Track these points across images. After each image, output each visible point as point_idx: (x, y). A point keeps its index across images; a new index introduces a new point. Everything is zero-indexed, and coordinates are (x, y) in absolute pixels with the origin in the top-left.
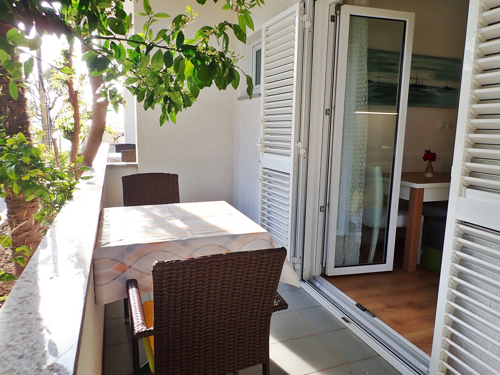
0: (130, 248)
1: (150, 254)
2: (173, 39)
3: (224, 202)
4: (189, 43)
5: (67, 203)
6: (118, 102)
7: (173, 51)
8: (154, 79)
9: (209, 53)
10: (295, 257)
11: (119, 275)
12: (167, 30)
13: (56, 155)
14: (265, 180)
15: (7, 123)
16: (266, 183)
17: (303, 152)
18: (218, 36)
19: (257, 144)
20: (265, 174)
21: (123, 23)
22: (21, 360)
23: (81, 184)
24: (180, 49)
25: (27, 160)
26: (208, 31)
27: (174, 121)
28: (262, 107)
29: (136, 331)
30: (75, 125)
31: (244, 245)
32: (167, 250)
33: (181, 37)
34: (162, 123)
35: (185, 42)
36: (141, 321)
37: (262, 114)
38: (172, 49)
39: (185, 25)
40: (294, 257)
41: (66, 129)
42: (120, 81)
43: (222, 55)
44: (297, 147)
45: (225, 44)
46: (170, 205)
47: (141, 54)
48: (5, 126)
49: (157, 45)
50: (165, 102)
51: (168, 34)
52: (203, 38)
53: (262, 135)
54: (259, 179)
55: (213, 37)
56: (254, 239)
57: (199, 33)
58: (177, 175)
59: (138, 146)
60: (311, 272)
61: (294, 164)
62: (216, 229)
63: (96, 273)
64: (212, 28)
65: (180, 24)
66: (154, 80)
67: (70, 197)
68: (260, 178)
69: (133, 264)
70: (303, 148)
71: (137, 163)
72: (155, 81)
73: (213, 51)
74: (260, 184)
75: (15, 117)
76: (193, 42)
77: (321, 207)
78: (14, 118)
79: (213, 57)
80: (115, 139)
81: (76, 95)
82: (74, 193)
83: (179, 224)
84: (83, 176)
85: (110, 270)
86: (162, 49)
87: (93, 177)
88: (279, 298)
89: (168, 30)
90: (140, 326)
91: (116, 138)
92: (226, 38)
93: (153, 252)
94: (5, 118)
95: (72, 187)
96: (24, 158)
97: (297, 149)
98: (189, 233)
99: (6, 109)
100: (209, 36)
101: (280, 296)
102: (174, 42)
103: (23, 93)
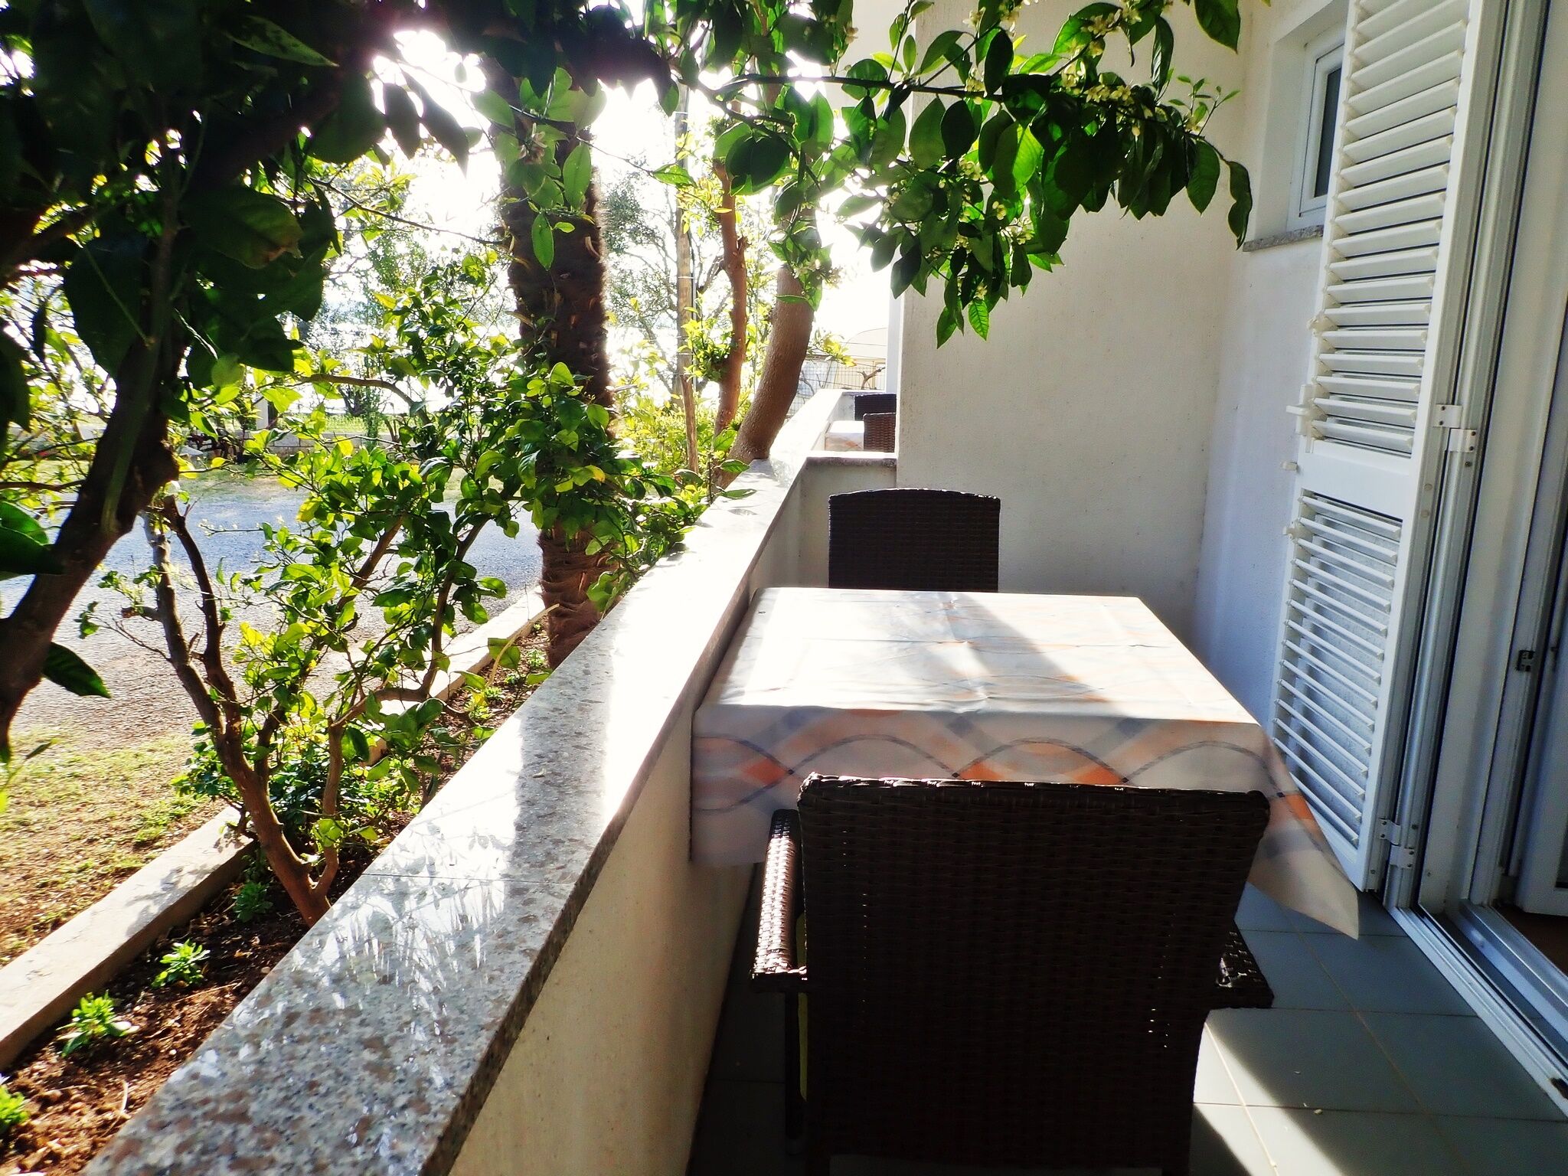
0: (795, 718)
1: (850, 741)
2: (978, 62)
3: (1135, 601)
4: (1033, 68)
5: (661, 566)
6: (819, 272)
7: (978, 101)
8: (922, 196)
9: (1097, 95)
10: (1393, 821)
11: (759, 793)
12: (957, 34)
13: (688, 423)
14: (1311, 534)
15: (554, 336)
16: (1315, 546)
17: (1461, 442)
18: (1135, 34)
19: (1291, 409)
20: (1313, 513)
21: (827, 25)
22: (383, 986)
23: (718, 513)
24: (999, 92)
25: (571, 438)
26: (1097, 19)
27: (983, 331)
28: (1323, 276)
29: (758, 969)
30: (733, 337)
31: (1161, 758)
32: (902, 738)
33: (1002, 50)
34: (943, 335)
35: (1018, 66)
36: (777, 943)
37: (1320, 300)
38: (973, 95)
39: (1016, 9)
40: (1388, 822)
41: (708, 351)
42: (828, 209)
43: (1144, 97)
44: (1441, 423)
45: (1160, 58)
46: (953, 596)
47: (875, 120)
48: (549, 343)
49: (927, 85)
50: (955, 268)
51: (964, 42)
52: (1082, 46)
53: (1311, 374)
54: (1290, 531)
55: (1118, 40)
56: (1203, 744)
57: (1068, 30)
58: (998, 501)
59: (903, 404)
60: (1453, 886)
61: (1424, 486)
62: (1077, 691)
63: (699, 774)
64: (1114, 9)
65: (1002, 7)
66: (920, 200)
67: (674, 547)
68: (1293, 526)
69: (800, 765)
70: (1463, 427)
71: (894, 455)
72: (922, 204)
73: (1112, 87)
74: (1290, 549)
75: (573, 319)
76: (1047, 64)
77: (1521, 652)
78: (569, 319)
79: (1110, 107)
80: (867, 378)
81: (740, 252)
82: (690, 536)
83: (964, 661)
84: (734, 486)
85: (735, 773)
86: (943, 97)
87: (755, 491)
88: (1244, 961)
89: (961, 33)
90: (773, 955)
91: (868, 374)
92: (1166, 38)
93: (861, 737)
94: (547, 321)
95: (690, 517)
96: (564, 432)
97: (1439, 432)
98: (981, 693)
99: (553, 297)
100: (1102, 36)
101: (1250, 957)
102: (978, 71)
103: (597, 251)
